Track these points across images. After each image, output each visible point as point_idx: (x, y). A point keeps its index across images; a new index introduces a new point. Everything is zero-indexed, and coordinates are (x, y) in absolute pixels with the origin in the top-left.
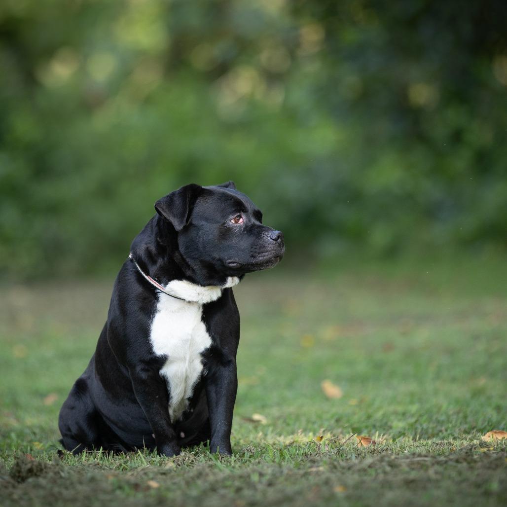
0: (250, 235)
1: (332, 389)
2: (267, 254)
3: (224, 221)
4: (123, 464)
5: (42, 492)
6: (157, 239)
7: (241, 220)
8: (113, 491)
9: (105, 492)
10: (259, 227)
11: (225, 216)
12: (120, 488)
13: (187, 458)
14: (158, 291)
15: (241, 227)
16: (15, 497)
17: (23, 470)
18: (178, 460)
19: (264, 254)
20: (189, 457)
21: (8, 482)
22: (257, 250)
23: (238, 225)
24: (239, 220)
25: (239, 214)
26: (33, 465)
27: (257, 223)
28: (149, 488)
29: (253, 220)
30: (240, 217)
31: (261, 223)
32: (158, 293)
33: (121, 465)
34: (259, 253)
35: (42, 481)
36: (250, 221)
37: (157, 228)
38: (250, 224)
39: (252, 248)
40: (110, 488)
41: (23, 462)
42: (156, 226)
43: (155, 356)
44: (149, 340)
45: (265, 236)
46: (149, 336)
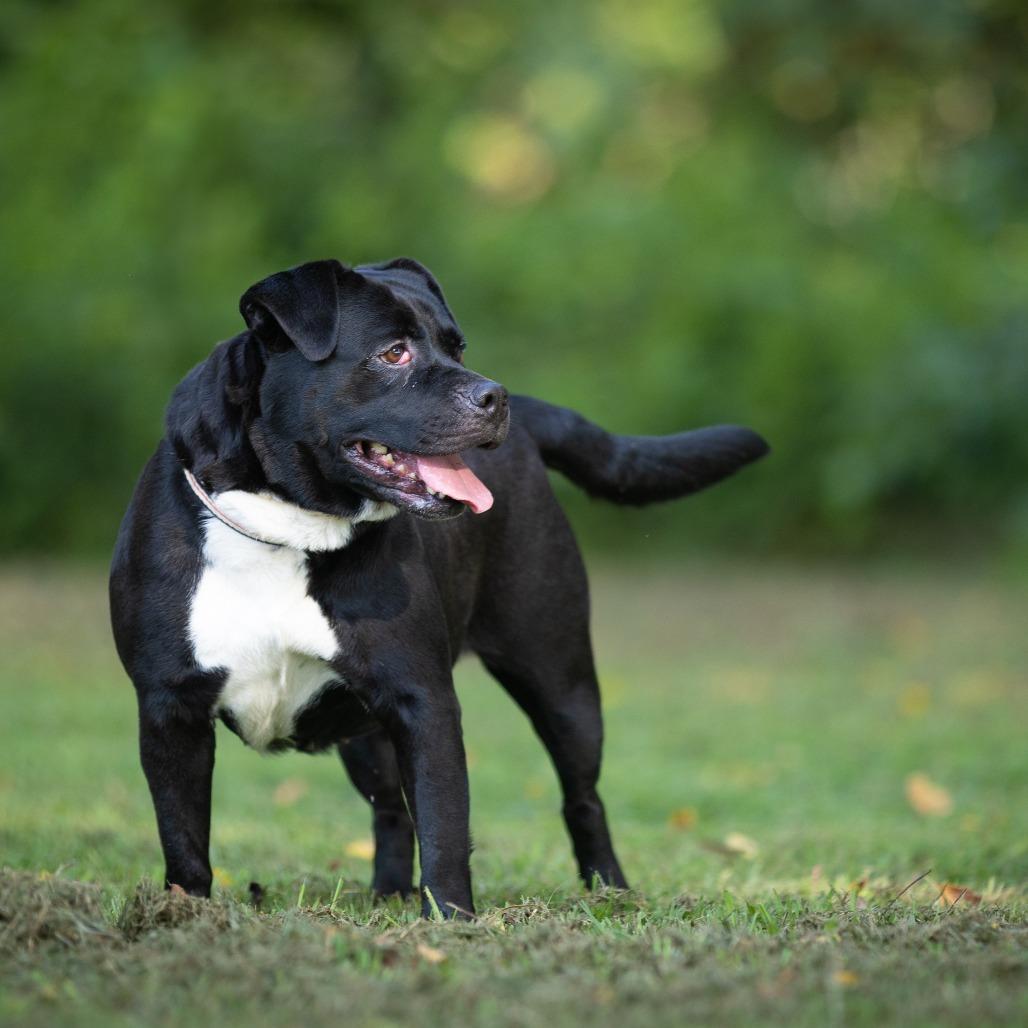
0: (425, 393)
1: (929, 796)
2: (457, 439)
3: (364, 356)
4: (388, 917)
5: (170, 958)
6: (224, 390)
7: (405, 356)
8: (335, 962)
9: (318, 964)
10: (452, 372)
11: (370, 345)
12: (352, 957)
13: (535, 911)
14: (207, 513)
15: (402, 372)
16: (110, 965)
17: (147, 915)
18: (515, 913)
19: (450, 439)
20: (540, 908)
21: (105, 937)
22: (436, 430)
23: (397, 367)
24: (398, 356)
25: (398, 342)
26: (170, 903)
27: (447, 362)
28: (417, 959)
29: (439, 357)
30: (403, 348)
31: (458, 361)
32: (206, 518)
33: (382, 918)
34: (440, 437)
35: (178, 935)
36: (427, 357)
37: (226, 363)
38: (425, 365)
39: (426, 422)
40: (327, 956)
41: (149, 898)
42: (224, 360)
43: (200, 672)
44: (185, 634)
45: (459, 396)
46: (187, 625)
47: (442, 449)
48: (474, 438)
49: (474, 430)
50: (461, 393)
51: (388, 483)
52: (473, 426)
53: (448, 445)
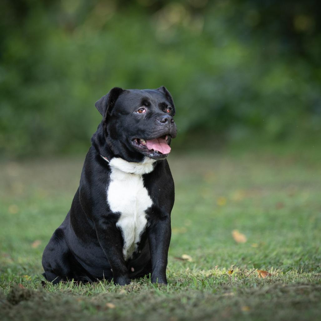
1: (239, 237)
7: (144, 111)
8: (82, 311)
9: (76, 311)
12: (87, 308)
13: (135, 287)
15: (143, 116)
16: (11, 315)
17: (16, 296)
18: (129, 288)
21: (6, 305)
23: (141, 114)
24: (142, 111)
26: (24, 292)
28: (107, 308)
30: (144, 109)
33: (87, 292)
34: (151, 132)
35: (30, 304)
40: (79, 308)
41: (16, 290)
43: (112, 213)
44: (107, 202)
45: (157, 120)
46: (107, 199)
47: (153, 136)
48: (161, 132)
49: (161, 130)
50: (157, 119)
51: (143, 150)
52: (160, 128)
53: (154, 135)
